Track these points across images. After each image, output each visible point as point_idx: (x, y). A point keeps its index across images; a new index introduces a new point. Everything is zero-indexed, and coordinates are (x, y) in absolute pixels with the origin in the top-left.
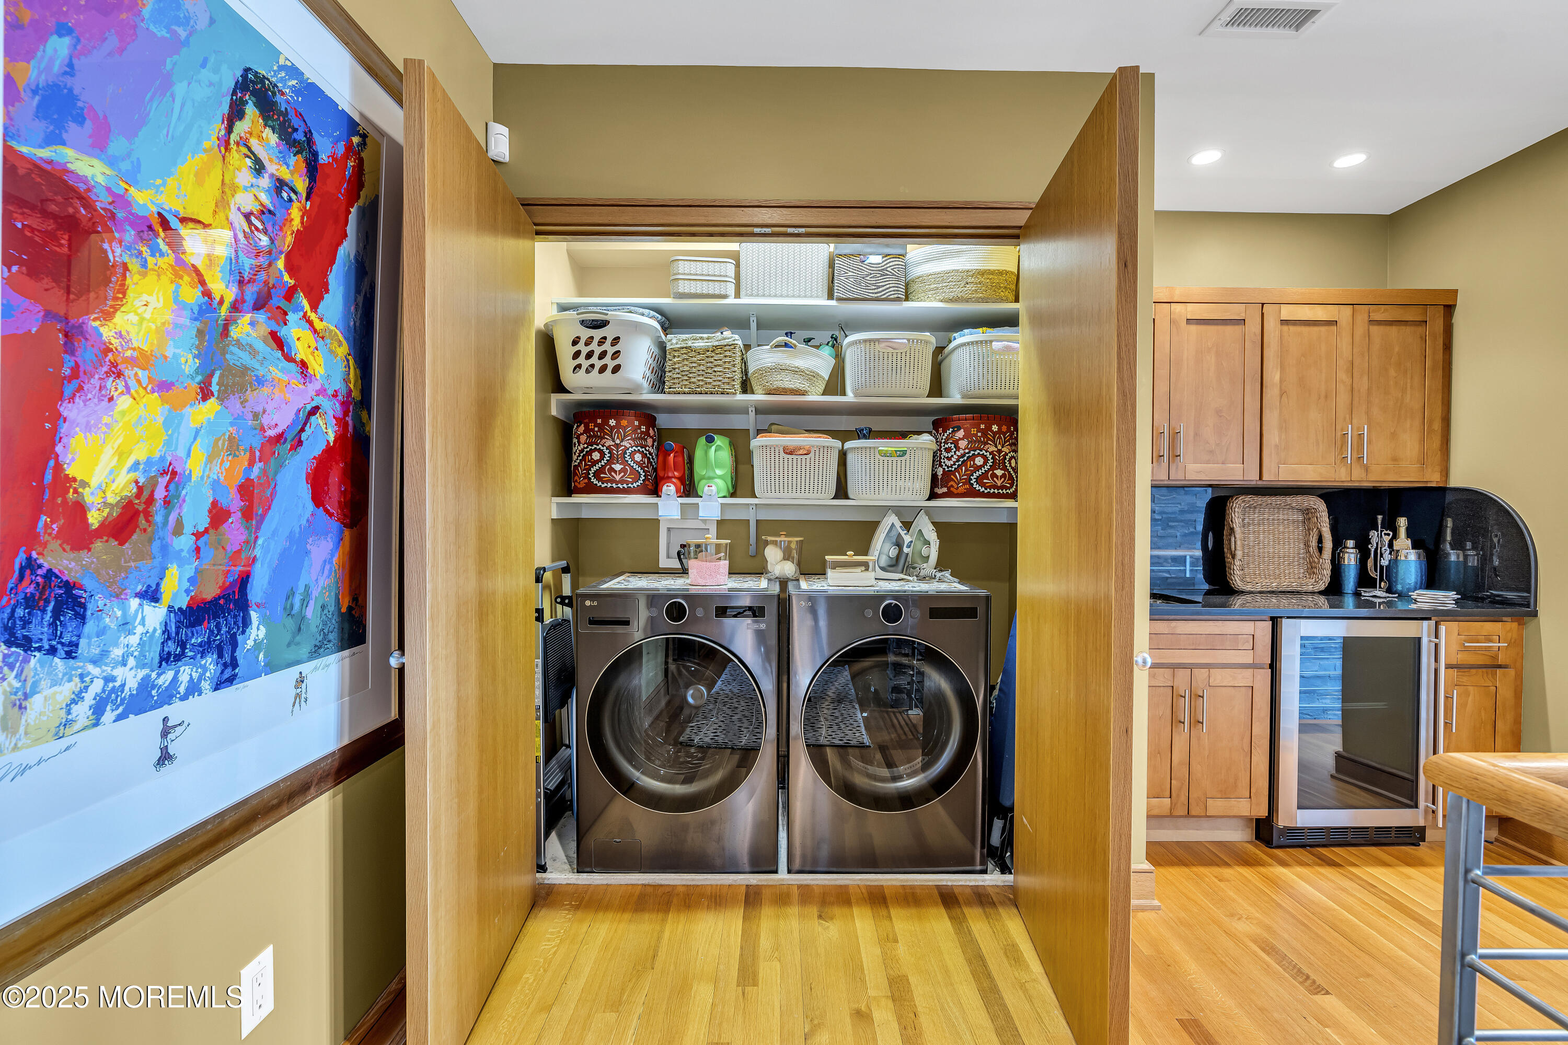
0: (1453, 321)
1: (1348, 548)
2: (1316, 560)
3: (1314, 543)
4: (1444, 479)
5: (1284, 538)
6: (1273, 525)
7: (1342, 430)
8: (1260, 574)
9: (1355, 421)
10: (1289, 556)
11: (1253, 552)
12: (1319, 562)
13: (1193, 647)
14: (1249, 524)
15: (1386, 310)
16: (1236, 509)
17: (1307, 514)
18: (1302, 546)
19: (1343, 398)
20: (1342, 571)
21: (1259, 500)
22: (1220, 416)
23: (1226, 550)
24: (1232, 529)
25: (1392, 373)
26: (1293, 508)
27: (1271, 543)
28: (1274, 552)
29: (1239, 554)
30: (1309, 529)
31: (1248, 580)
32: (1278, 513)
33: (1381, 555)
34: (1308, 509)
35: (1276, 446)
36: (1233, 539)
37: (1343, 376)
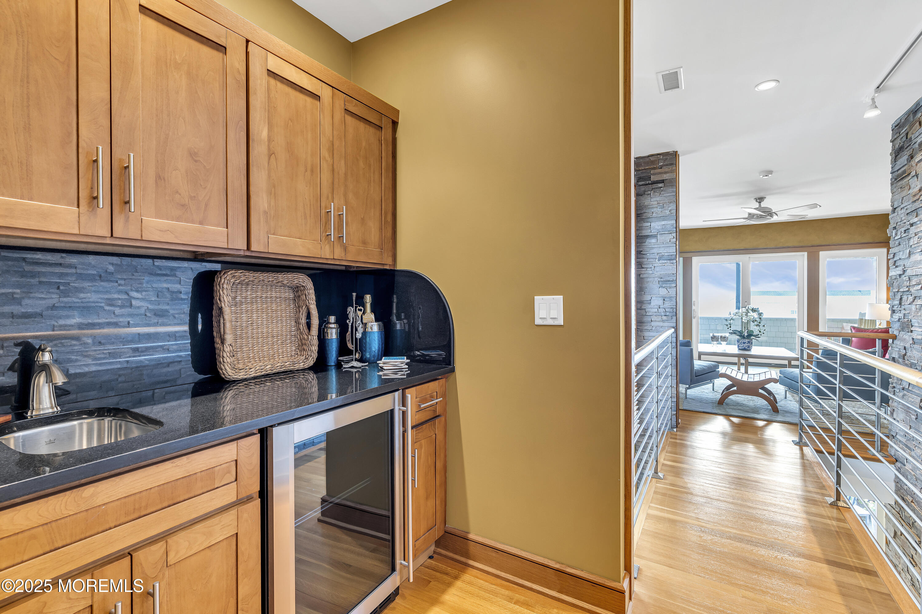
0: (397, 136)
1: (331, 323)
2: (306, 337)
3: (303, 321)
4: (393, 263)
5: (277, 317)
6: (267, 303)
7: (326, 208)
8: (254, 357)
9: (336, 201)
10: (282, 335)
11: (247, 333)
12: (308, 338)
13: (136, 515)
14: (241, 303)
15: (356, 105)
16: (225, 286)
17: (297, 291)
18: (293, 323)
19: (326, 176)
20: (326, 345)
21: (250, 275)
22: (196, 161)
23: (215, 334)
24: (221, 309)
25: (361, 164)
26: (284, 285)
27: (265, 322)
28: (268, 332)
29: (229, 338)
30: (299, 307)
31: (241, 366)
32: (271, 290)
33: (356, 330)
34: (297, 287)
35: (265, 212)
36: (222, 321)
37: (325, 154)
